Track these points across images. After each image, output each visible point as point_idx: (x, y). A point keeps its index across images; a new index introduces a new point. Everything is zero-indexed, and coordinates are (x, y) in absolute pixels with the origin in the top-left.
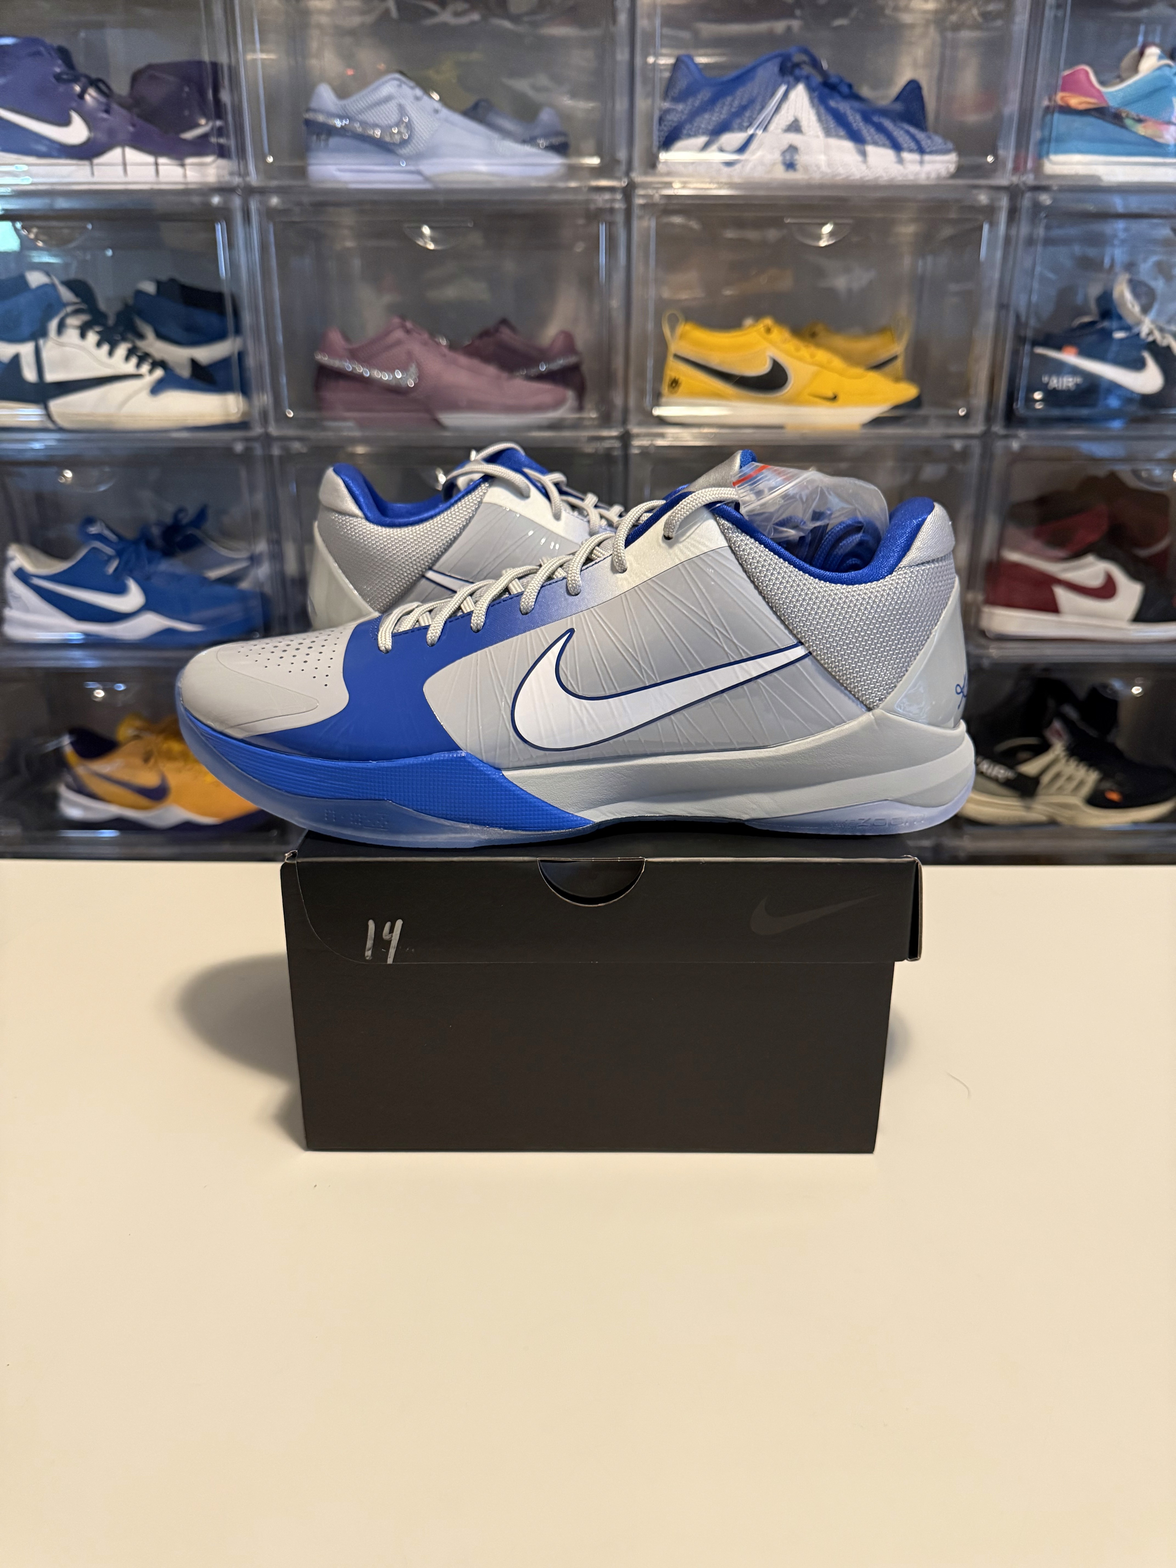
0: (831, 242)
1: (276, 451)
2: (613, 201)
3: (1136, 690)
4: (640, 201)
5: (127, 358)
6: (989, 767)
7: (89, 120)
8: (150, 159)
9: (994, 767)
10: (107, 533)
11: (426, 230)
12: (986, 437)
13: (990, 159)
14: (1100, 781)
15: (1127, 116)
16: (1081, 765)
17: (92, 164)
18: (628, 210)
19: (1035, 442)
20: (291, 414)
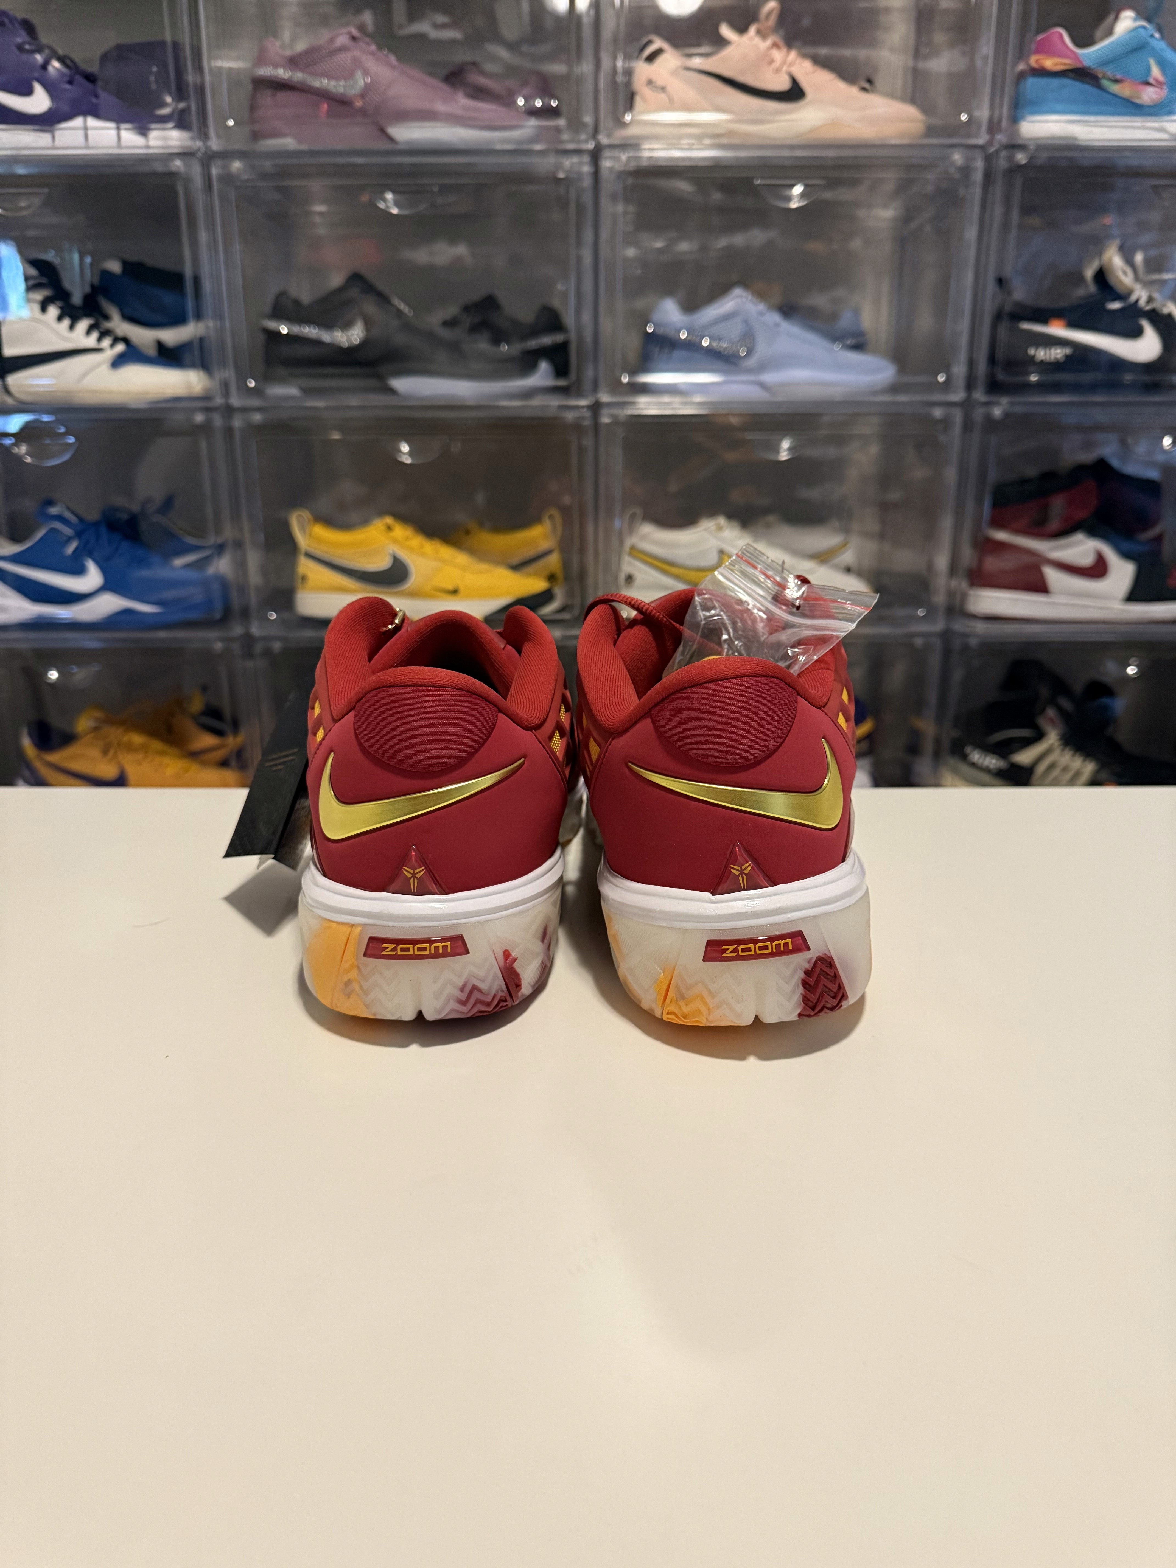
0: (802, 204)
1: (237, 422)
2: (581, 165)
3: (1131, 670)
4: (606, 164)
5: (89, 332)
6: (981, 756)
7: (51, 89)
8: (112, 126)
9: (985, 756)
10: (68, 515)
11: (389, 196)
12: (967, 405)
13: (964, 117)
14: (1097, 772)
15: (1106, 77)
16: (1077, 754)
17: (52, 132)
18: (596, 174)
19: (1018, 409)
20: (252, 384)
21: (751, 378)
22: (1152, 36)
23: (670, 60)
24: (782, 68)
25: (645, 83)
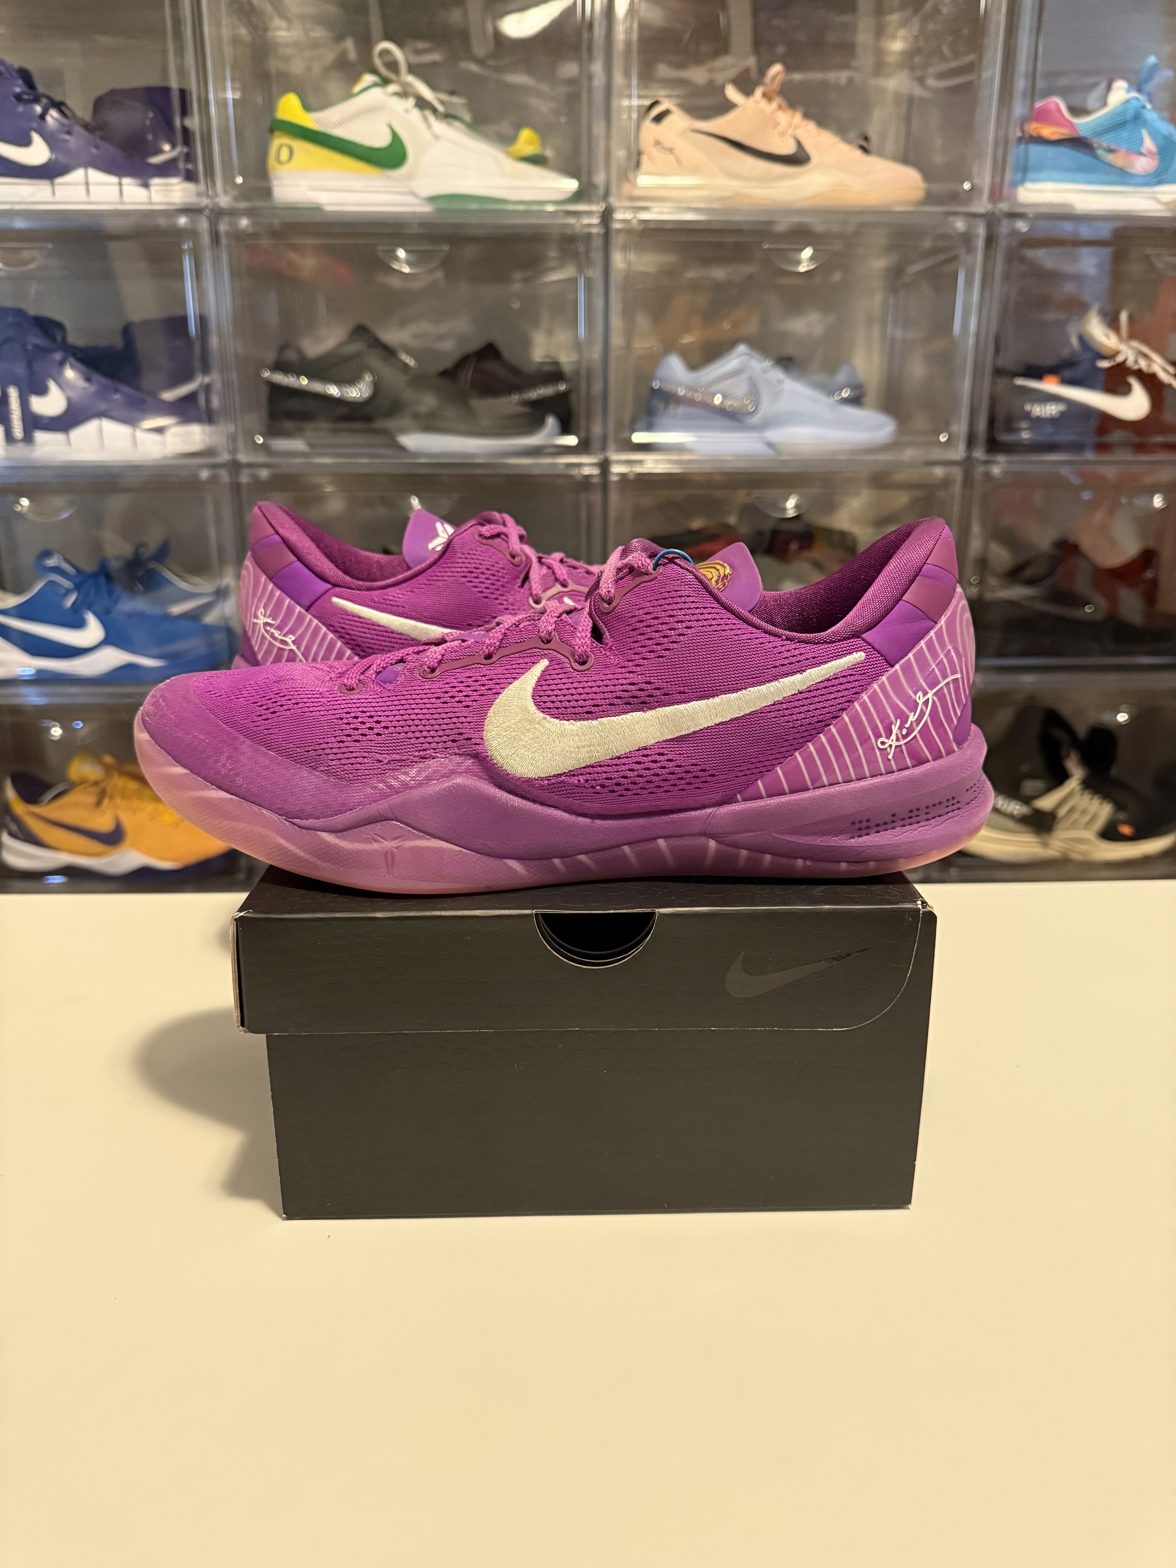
0: (810, 268)
1: (244, 478)
2: (590, 225)
3: (1122, 717)
4: (617, 226)
7: (50, 139)
8: (114, 179)
9: (1008, 801)
10: (65, 566)
11: (401, 253)
12: (967, 463)
13: (967, 186)
14: (1114, 813)
15: (1100, 146)
16: (1095, 798)
17: (53, 184)
18: (607, 235)
19: (1017, 468)
20: (260, 440)
21: (755, 435)
22: (1144, 107)
23: (678, 121)
24: (788, 131)
25: (653, 144)
